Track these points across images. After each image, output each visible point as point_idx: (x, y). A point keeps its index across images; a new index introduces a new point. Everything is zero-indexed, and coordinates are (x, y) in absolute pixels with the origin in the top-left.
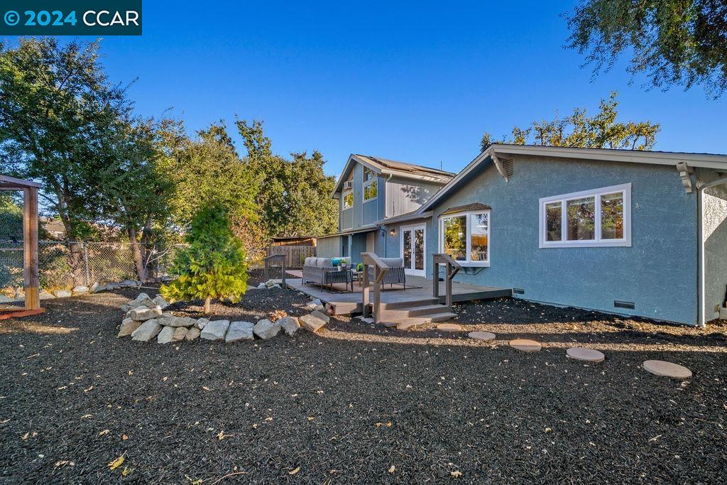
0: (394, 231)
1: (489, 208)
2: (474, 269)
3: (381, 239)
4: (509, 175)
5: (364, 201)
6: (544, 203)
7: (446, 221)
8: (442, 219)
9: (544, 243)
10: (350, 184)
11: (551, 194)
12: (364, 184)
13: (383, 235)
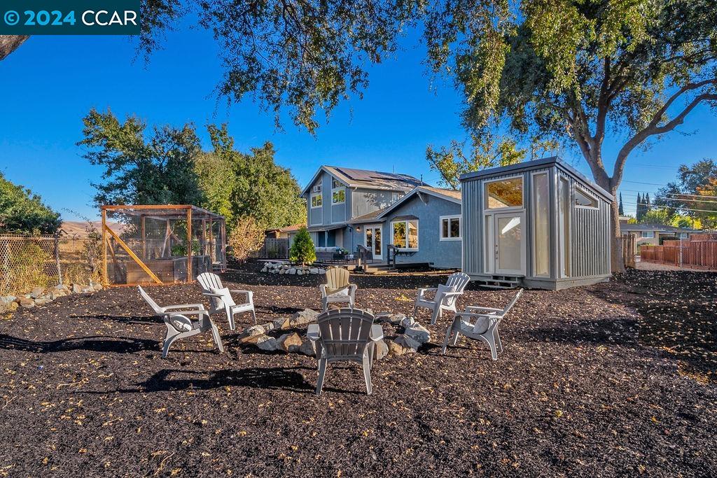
0: (359, 228)
1: (418, 219)
2: (411, 253)
3: (348, 233)
4: (427, 202)
5: (333, 204)
6: (442, 218)
7: (394, 224)
8: (392, 223)
9: (442, 239)
10: (319, 188)
11: (444, 215)
12: (333, 191)
13: (351, 231)
